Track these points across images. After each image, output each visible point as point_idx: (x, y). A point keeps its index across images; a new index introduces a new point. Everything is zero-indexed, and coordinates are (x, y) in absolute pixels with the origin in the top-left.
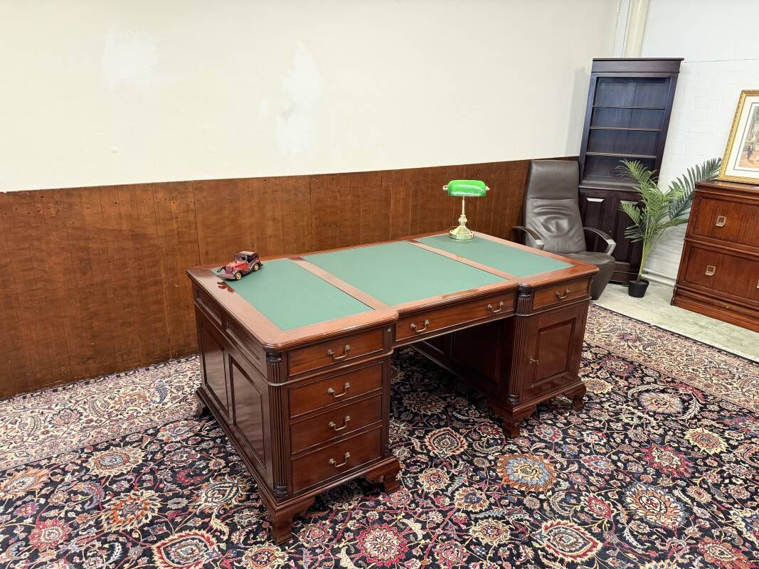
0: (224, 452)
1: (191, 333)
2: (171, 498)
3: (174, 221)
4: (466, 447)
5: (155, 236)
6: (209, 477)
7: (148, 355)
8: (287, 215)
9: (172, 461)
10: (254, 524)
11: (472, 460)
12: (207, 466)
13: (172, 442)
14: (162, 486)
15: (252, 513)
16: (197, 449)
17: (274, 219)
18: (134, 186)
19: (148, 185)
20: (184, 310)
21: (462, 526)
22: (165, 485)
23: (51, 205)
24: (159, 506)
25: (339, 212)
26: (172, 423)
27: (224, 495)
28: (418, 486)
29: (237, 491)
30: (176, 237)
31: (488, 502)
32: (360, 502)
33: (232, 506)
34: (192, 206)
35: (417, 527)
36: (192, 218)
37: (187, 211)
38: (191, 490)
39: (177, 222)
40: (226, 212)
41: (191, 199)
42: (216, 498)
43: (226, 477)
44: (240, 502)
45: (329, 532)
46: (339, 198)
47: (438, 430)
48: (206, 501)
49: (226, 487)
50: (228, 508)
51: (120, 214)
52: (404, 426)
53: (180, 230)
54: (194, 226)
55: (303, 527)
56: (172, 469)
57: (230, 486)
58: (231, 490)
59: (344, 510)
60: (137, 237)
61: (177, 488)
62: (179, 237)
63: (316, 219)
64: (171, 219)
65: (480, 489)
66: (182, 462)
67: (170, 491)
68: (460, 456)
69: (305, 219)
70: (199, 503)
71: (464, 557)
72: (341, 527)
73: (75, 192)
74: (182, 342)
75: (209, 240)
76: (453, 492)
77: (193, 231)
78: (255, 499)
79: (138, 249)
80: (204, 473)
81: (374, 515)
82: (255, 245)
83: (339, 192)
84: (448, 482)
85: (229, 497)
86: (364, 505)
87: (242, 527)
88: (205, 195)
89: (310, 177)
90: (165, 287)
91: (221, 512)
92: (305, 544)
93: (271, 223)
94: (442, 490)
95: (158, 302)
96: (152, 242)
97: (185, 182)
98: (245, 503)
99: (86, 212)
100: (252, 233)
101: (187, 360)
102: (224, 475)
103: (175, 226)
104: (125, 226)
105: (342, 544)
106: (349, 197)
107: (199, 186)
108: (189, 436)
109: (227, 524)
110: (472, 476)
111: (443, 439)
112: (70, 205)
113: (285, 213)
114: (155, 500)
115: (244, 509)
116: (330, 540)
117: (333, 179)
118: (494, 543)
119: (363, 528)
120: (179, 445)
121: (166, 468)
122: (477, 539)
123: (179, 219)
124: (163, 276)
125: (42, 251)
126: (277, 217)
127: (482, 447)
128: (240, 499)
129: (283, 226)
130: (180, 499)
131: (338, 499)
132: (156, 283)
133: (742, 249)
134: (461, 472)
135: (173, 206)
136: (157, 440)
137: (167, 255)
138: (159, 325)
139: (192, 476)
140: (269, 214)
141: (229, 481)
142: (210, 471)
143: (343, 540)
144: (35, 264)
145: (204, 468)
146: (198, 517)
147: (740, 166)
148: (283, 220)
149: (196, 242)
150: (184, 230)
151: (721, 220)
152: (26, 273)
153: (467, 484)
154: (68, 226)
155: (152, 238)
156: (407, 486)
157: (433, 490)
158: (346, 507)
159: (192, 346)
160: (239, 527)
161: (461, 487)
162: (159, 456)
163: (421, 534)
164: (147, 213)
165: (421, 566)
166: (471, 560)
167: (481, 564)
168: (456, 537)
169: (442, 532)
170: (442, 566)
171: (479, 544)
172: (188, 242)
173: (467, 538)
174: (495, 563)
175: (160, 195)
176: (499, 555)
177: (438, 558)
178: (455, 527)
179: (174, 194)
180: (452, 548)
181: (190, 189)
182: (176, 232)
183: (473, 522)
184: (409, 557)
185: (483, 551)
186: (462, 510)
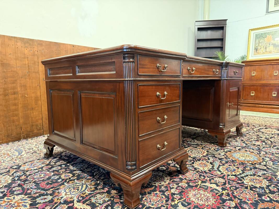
0: (69, 170)
1: (34, 124)
2: (38, 197)
3: (26, 59)
4: (207, 152)
5: (15, 66)
6: (64, 182)
7: (8, 136)
9: (34, 179)
10: (108, 201)
11: (214, 156)
12: (60, 178)
13: (31, 170)
14: (29, 191)
15: (103, 196)
16: (50, 171)
19: (12, 37)
20: (30, 110)
21: (237, 181)
22: (32, 191)
24: (30, 202)
26: (29, 162)
27: (78, 190)
28: (198, 169)
29: (87, 186)
30: (27, 68)
31: (240, 170)
32: (170, 180)
33: (87, 194)
34: (36, 53)
35: (214, 186)
36: (36, 59)
37: (34, 55)
38: (52, 191)
39: (28, 60)
41: (36, 49)
42: (73, 192)
43: (76, 181)
44: (91, 191)
45: (162, 197)
48: (66, 195)
49: (78, 185)
50: (84, 196)
55: (144, 197)
56: (35, 182)
57: (80, 185)
58: (82, 186)
59: (164, 185)
61: (42, 191)
62: (29, 69)
64: (25, 58)
65: (230, 166)
66: (42, 178)
67: (36, 193)
68: (207, 155)
70: (61, 196)
71: (255, 195)
72: (168, 193)
74: (29, 130)
76: (218, 169)
77: (37, 66)
78: (102, 188)
79: (4, 72)
80: (59, 181)
81: (184, 184)
84: (211, 165)
85: (82, 190)
87: (100, 204)
88: (43, 48)
90: (20, 95)
91: (80, 198)
92: (151, 206)
94: (211, 169)
95: (15, 105)
96: (13, 69)
97: (33, 40)
98: (95, 191)
101: (32, 139)
102: (74, 180)
103: (27, 62)
105: (176, 202)
107: (40, 43)
108: (43, 166)
109: (87, 204)
110: (221, 161)
111: (192, 151)
114: (26, 200)
115: (96, 194)
116: (167, 201)
118: (263, 185)
119: (182, 192)
120: (37, 171)
121: (31, 183)
122: (252, 185)
124: (19, 90)
128: (91, 190)
130: (46, 197)
132: (14, 93)
133: (264, 82)
134: (213, 161)
135: (26, 52)
136: (20, 170)
137: (22, 78)
138: (15, 118)
139: (51, 184)
141: (78, 182)
142: (63, 180)
143: (175, 199)
145: (58, 179)
146: (63, 204)
147: (254, 55)
149: (38, 73)
150: (32, 65)
151: (254, 73)
153: (221, 165)
155: (13, 67)
156: (192, 170)
157: (206, 169)
158: (163, 183)
159: (35, 132)
160: (97, 205)
161: (219, 166)
162: (23, 177)
163: (219, 189)
164: (11, 53)
165: (236, 204)
166: (260, 195)
167: (268, 197)
168: (240, 187)
169: (230, 186)
170: (247, 201)
171: (256, 187)
172: (33, 72)
173: (246, 186)
174: (275, 195)
175: (19, 44)
176: (272, 190)
177: (241, 198)
178: (235, 183)
179: (27, 45)
180: (243, 192)
181: (36, 43)
182: (27, 66)
183: (242, 179)
184: (224, 201)
185: (262, 190)
186: (230, 175)
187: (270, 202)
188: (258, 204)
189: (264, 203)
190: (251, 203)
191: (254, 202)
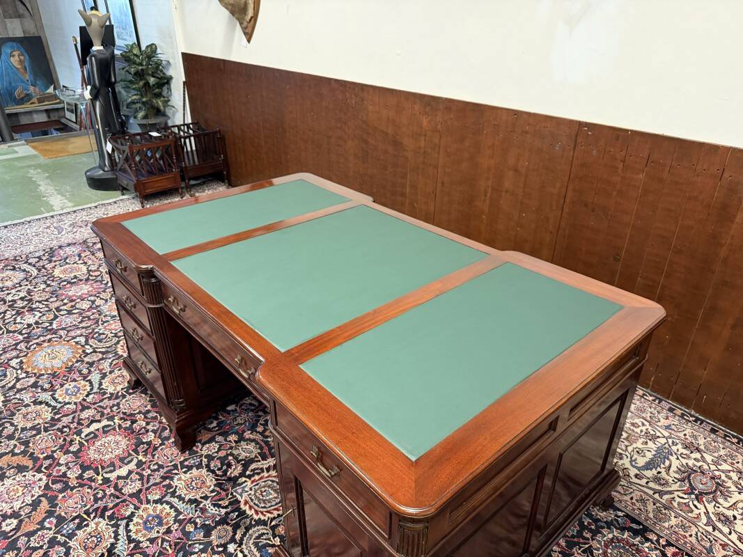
4: (256, 517)
5: (408, 148)
8: (534, 170)
11: (228, 524)
17: (516, 171)
18: (400, 91)
21: (111, 511)
25: (615, 193)
28: (184, 470)
30: (422, 155)
31: (142, 539)
34: (439, 127)
36: (437, 140)
37: (435, 131)
40: (467, 144)
41: (439, 117)
46: (620, 171)
51: (388, 118)
53: (426, 150)
54: (437, 149)
62: (424, 157)
63: (575, 190)
64: (422, 135)
65: (168, 531)
68: (238, 509)
69: (558, 185)
71: (66, 513)
72: (139, 417)
75: (447, 170)
76: (168, 503)
77: (436, 155)
81: (149, 437)
82: (488, 195)
83: (623, 161)
84: (187, 498)
86: (163, 430)
88: (452, 117)
89: (581, 124)
93: (511, 173)
94: (175, 492)
99: (370, 109)
100: (488, 179)
103: (423, 144)
104: (390, 131)
105: (118, 421)
107: (450, 104)
110: (196, 524)
113: (531, 167)
117: (617, 139)
118: (75, 543)
122: (87, 525)
123: (427, 138)
124: (408, 190)
126: (520, 169)
127: (258, 537)
129: (525, 184)
134: (203, 510)
135: (425, 122)
137: (413, 170)
140: (511, 161)
143: (122, 421)
148: (526, 176)
149: (436, 167)
150: (429, 150)
153: (181, 517)
154: (359, 117)
155: (406, 150)
156: (186, 460)
157: (175, 482)
161: (176, 510)
163: (113, 476)
164: (406, 123)
165: (69, 478)
166: (61, 520)
167: (50, 529)
168: (96, 506)
169: (108, 493)
170: (63, 495)
171: (79, 527)
172: (430, 165)
173: (92, 516)
174: (46, 542)
176: (56, 546)
177: (74, 491)
178: (111, 505)
179: (428, 109)
180: (83, 502)
183: (113, 522)
184: (84, 468)
185: (68, 531)
186: (137, 511)
187: (41, 521)
188: (49, 504)
189: (46, 513)
190: (57, 497)
191: (56, 502)
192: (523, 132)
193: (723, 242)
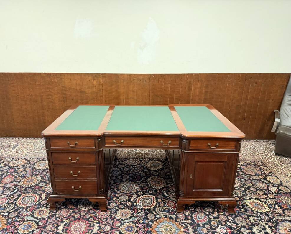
3: (95, 88)
4: (152, 207)
8: (139, 90)
17: (133, 91)
18: (81, 74)
19: (86, 74)
23: (55, 78)
24: (37, 183)
28: (115, 214)
30: (95, 94)
32: (89, 209)
34: (101, 83)
35: (96, 229)
36: (101, 87)
37: (100, 85)
39: (96, 88)
40: (114, 86)
41: (101, 80)
45: (68, 214)
47: (149, 195)
48: (49, 187)
51: (76, 83)
52: (137, 188)
54: (101, 90)
55: (63, 209)
59: (81, 209)
60: (81, 92)
63: (152, 93)
64: (94, 87)
65: (137, 227)
69: (147, 92)
70: (47, 187)
72: (73, 215)
73: (63, 74)
75: (107, 96)
76: (125, 223)
77: (101, 92)
79: (82, 96)
81: (88, 216)
82: (124, 101)
83: (164, 82)
84: (128, 218)
86: (89, 212)
88: (106, 79)
92: (57, 214)
93: (131, 92)
96: (87, 94)
97: (100, 74)
99: (66, 81)
100: (123, 96)
103: (95, 90)
104: (78, 88)
105: (67, 221)
106: (169, 85)
107: (104, 75)
111: (147, 200)
112: (61, 79)
113: (138, 89)
117: (161, 76)
119: (79, 219)
123: (96, 87)
125: (52, 93)
126: (134, 90)
127: (160, 210)
129: (137, 94)
131: (84, 205)
134: (137, 216)
135: (95, 82)
140: (131, 89)
143: (69, 219)
144: (50, 97)
146: (42, 191)
148: (137, 92)
149: (102, 96)
150: (98, 91)
152: (48, 99)
154: (60, 85)
155: (87, 93)
156: (111, 212)
157: (118, 218)
158: (83, 209)
164: (86, 84)
172: (99, 96)
175: (90, 78)
179: (95, 78)
181: (101, 76)
182: (95, 92)
192: (133, 80)
193: (190, 95)
